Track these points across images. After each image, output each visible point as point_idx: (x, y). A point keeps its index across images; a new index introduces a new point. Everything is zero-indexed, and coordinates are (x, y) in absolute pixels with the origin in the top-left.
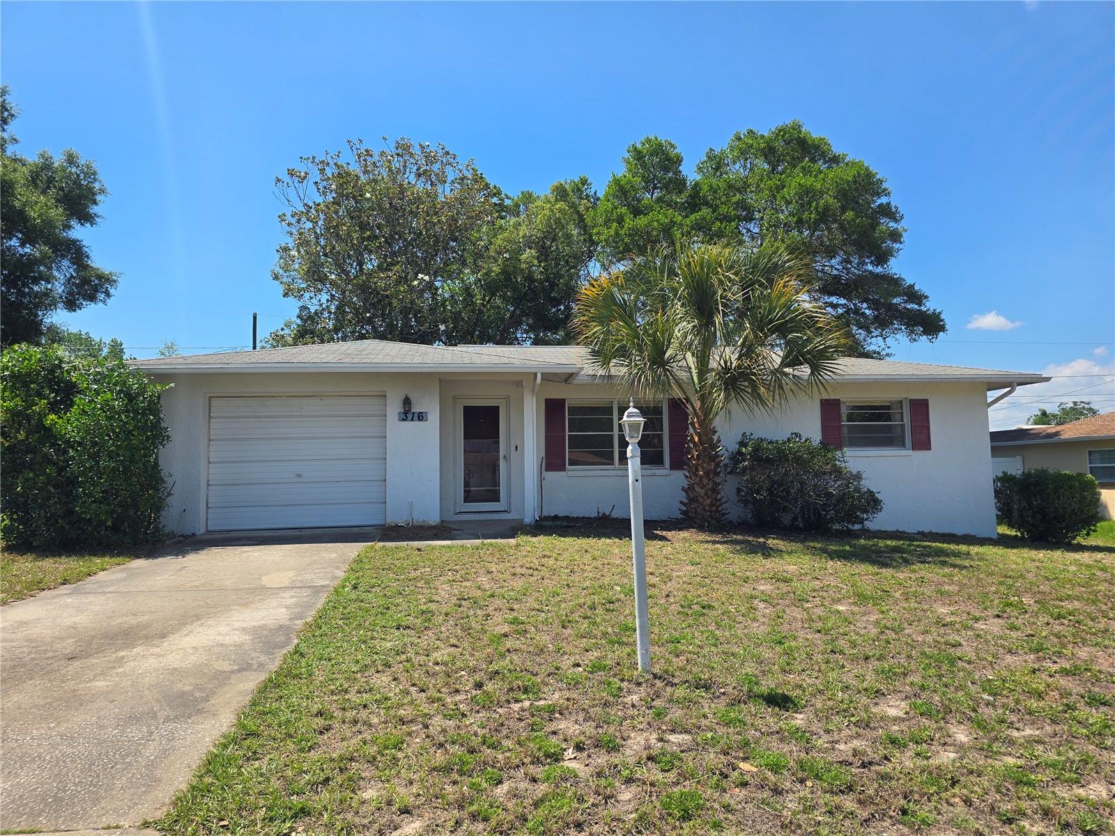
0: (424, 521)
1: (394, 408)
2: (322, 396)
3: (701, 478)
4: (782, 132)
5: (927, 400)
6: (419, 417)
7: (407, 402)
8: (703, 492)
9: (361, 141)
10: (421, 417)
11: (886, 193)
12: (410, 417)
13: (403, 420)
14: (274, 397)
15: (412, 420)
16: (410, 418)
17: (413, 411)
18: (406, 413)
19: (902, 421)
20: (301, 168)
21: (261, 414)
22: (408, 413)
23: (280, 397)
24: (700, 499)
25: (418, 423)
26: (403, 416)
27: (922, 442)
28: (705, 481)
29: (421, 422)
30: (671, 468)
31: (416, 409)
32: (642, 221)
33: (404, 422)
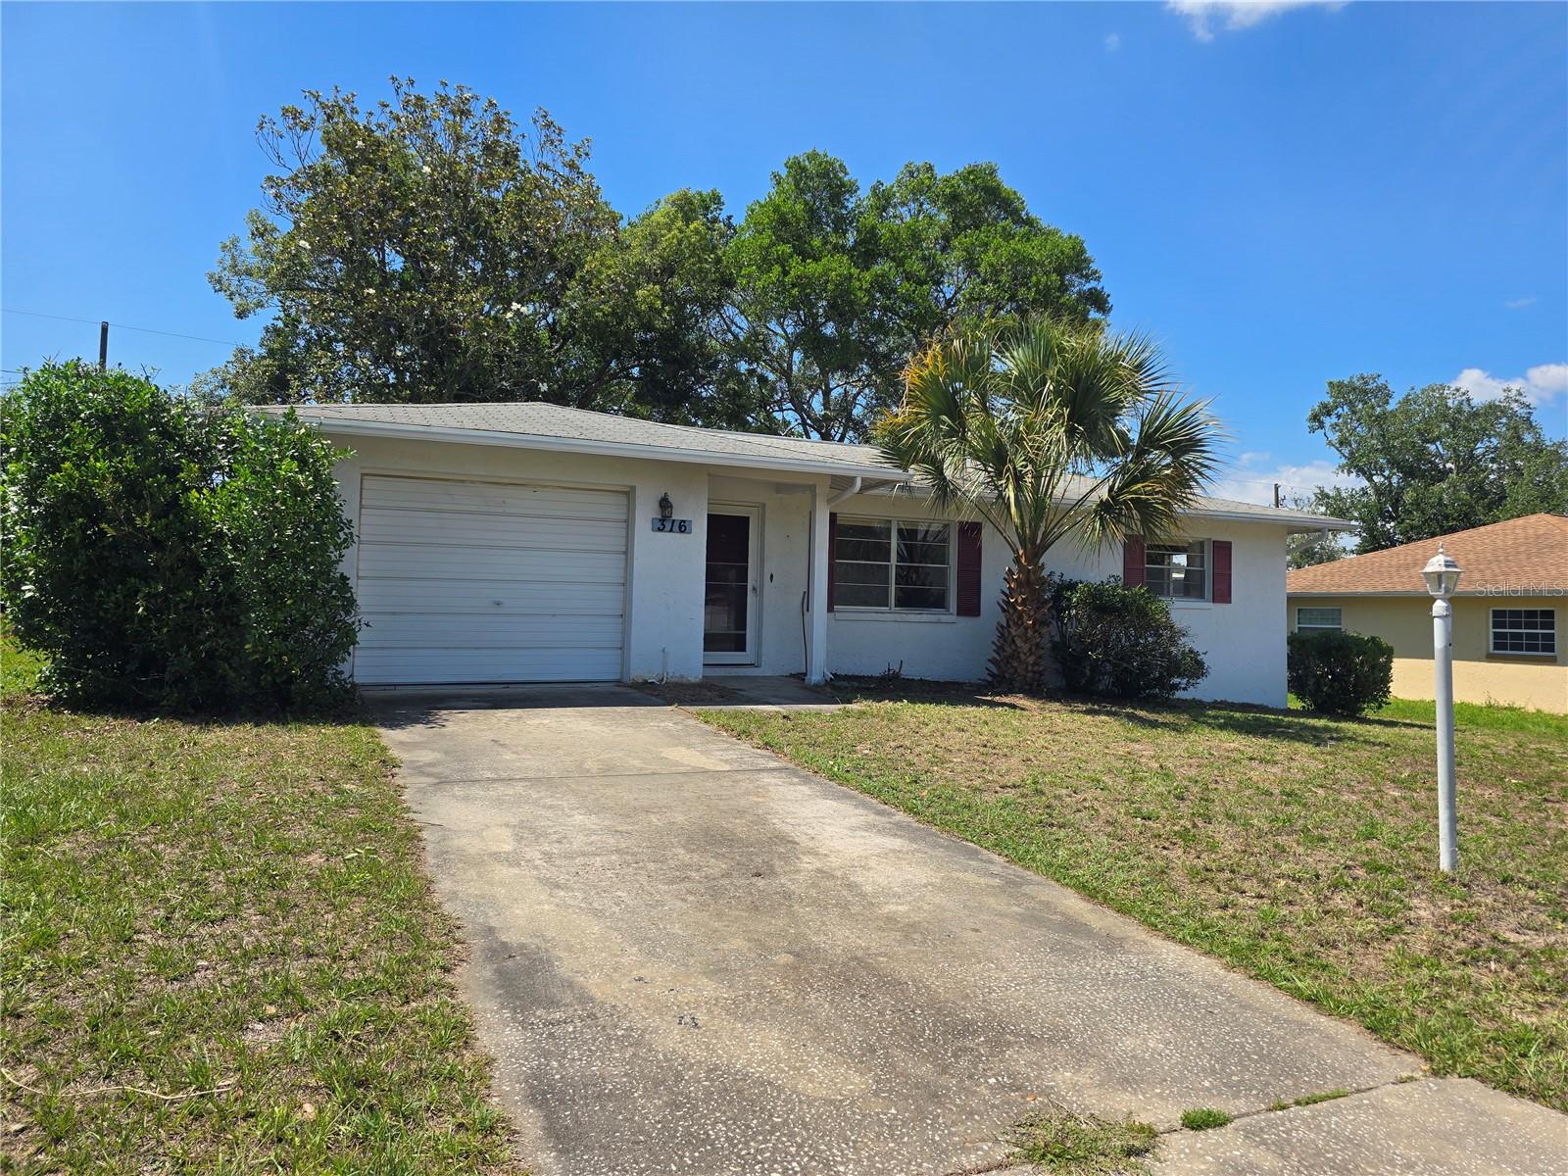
0: (682, 677)
1: (645, 513)
2: (535, 486)
3: (1026, 629)
4: (972, 175)
5: (1230, 543)
6: (680, 527)
7: (665, 504)
8: (1025, 647)
9: (412, 83)
10: (683, 527)
11: (1095, 275)
12: (668, 526)
13: (659, 530)
14: (463, 481)
15: (671, 531)
16: (668, 528)
17: (674, 518)
18: (662, 521)
19: (1202, 566)
20: (308, 109)
21: (444, 507)
22: (666, 520)
23: (472, 482)
24: (1023, 657)
25: (678, 535)
26: (659, 525)
27: (1223, 595)
28: (1030, 633)
29: (683, 535)
30: (959, 614)
31: (677, 516)
32: (812, 267)
33: (660, 534)
